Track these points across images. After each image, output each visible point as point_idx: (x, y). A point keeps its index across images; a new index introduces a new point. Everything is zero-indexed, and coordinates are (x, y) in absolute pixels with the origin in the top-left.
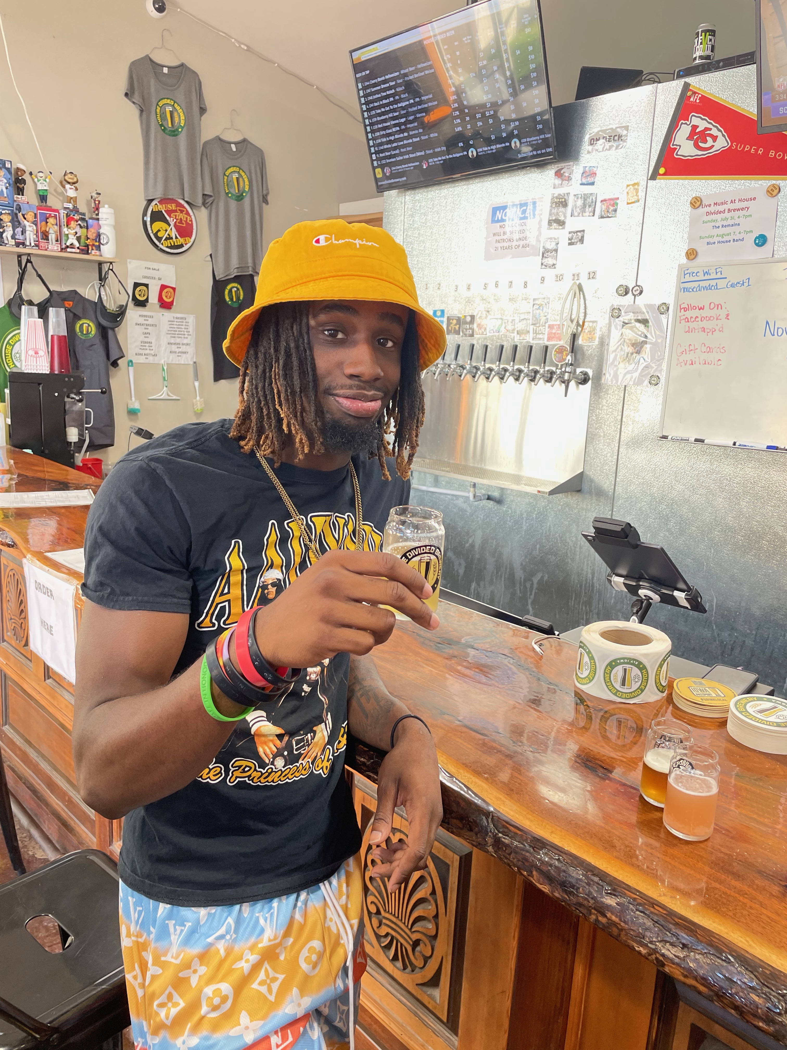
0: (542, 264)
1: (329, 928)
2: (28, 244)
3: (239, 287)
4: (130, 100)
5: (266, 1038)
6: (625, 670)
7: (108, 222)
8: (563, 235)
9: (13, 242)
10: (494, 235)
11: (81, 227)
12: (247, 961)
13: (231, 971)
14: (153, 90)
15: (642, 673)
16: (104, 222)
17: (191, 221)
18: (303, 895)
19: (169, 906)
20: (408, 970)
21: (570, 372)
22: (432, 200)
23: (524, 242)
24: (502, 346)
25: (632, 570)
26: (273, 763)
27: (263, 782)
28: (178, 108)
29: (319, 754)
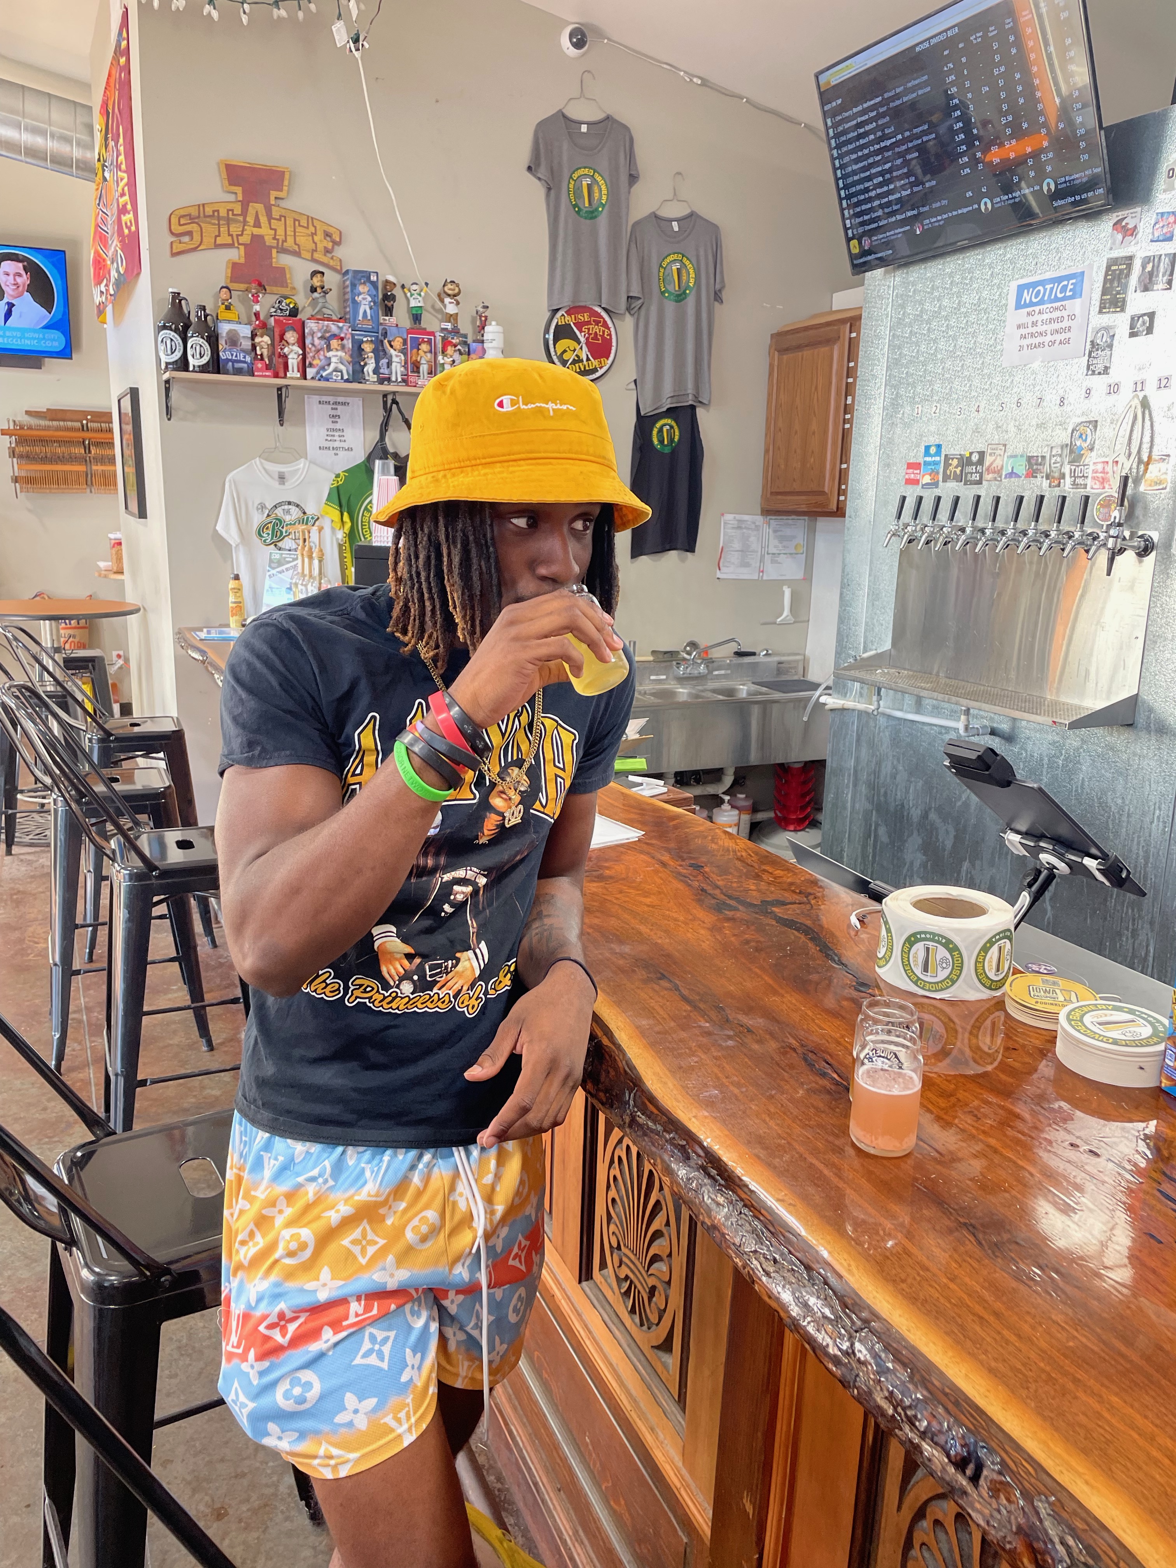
0: (1088, 368)
1: (455, 1203)
2: (394, 379)
3: (673, 424)
4: (535, 176)
5: (343, 1301)
6: (928, 949)
7: (494, 344)
8: (1121, 322)
9: (374, 378)
10: (1019, 327)
11: (461, 354)
12: (338, 1211)
13: (318, 1217)
14: (565, 158)
15: (952, 956)
16: (490, 345)
17: (610, 335)
18: (427, 1157)
19: (267, 1135)
20: (645, 1328)
21: (1117, 537)
22: (932, 280)
23: (1062, 336)
24: (1022, 498)
25: (1033, 825)
26: (398, 987)
27: (385, 1008)
28: (599, 179)
29: (465, 988)
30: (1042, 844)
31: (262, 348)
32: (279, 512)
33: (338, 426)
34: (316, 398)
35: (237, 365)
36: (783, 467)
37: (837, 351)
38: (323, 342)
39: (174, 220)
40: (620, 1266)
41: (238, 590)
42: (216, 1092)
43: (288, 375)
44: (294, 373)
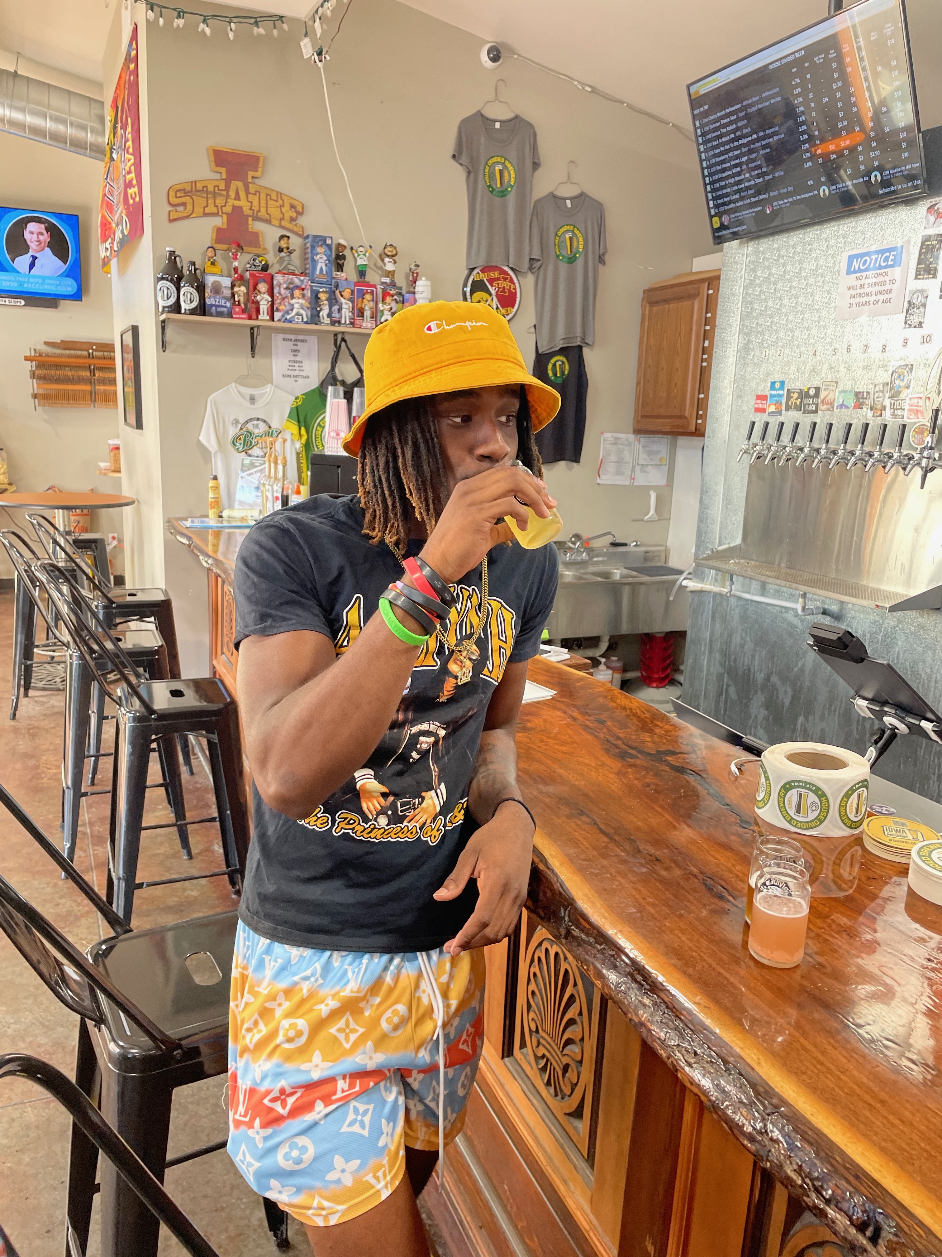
0: (906, 323)
1: (419, 999)
2: (343, 322)
3: (564, 360)
4: (457, 162)
5: (332, 1079)
6: (800, 795)
7: (424, 295)
8: (933, 286)
9: (327, 321)
10: (849, 289)
11: (397, 302)
12: (327, 1005)
13: (311, 1011)
14: (482, 148)
15: (821, 801)
16: (421, 296)
17: (515, 289)
18: (397, 960)
19: (268, 941)
20: (559, 1098)
21: (929, 458)
22: (778, 250)
23: (886, 297)
24: (851, 425)
25: (878, 693)
26: (375, 820)
27: (365, 837)
28: (508, 165)
29: (429, 821)
30: (886, 709)
31: (239, 296)
32: (250, 426)
33: (297, 359)
34: (282, 336)
35: (219, 309)
36: (651, 395)
37: (697, 305)
38: (288, 292)
39: (172, 194)
40: (538, 1046)
41: (216, 488)
42: (195, 893)
43: (260, 317)
44: (264, 316)
